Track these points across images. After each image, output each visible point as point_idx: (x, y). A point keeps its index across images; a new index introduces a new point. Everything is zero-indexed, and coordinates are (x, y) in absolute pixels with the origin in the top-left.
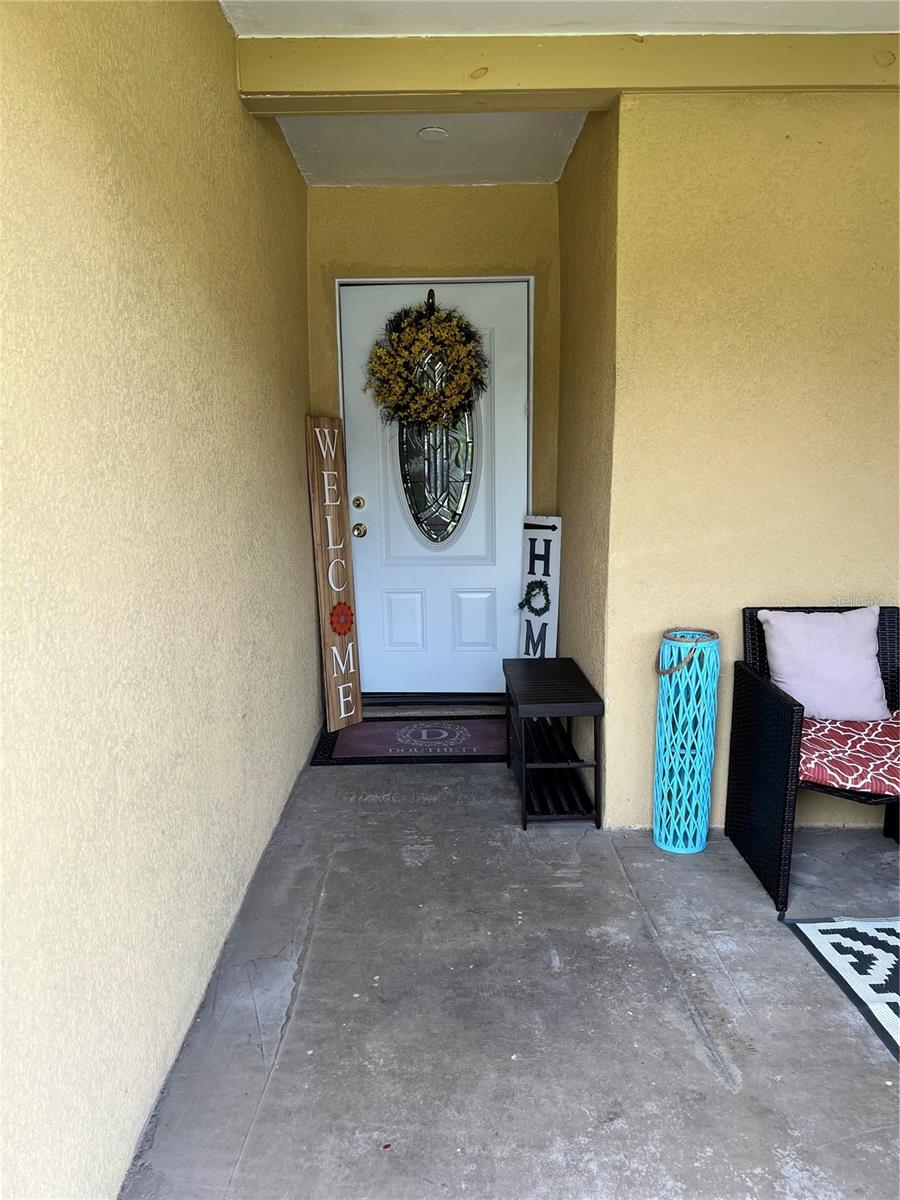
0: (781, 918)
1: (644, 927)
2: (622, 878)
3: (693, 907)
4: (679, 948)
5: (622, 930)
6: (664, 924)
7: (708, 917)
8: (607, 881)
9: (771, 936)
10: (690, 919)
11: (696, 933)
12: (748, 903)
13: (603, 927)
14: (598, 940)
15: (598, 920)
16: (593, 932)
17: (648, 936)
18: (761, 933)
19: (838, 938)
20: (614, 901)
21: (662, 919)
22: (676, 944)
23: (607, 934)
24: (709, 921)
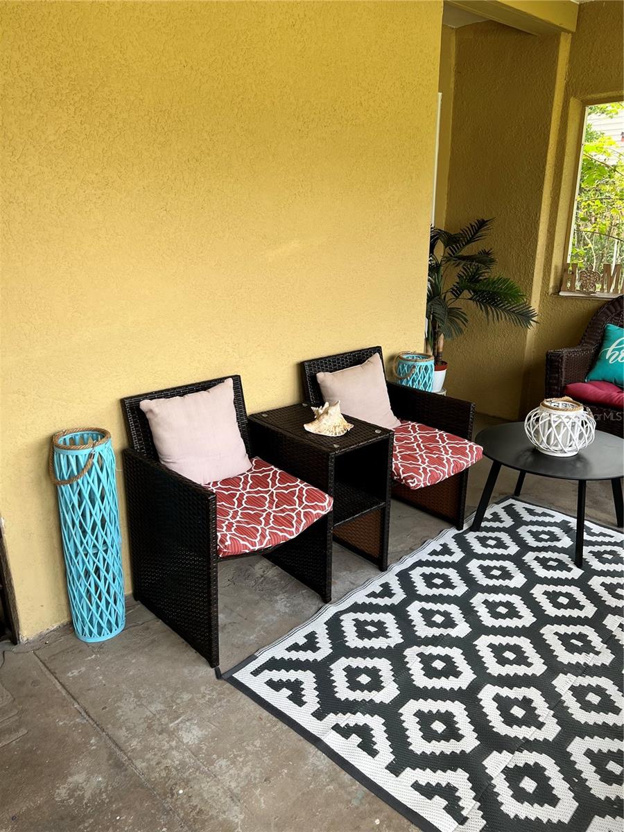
0: (219, 675)
1: (111, 755)
2: (64, 699)
3: (144, 702)
4: (153, 763)
5: (91, 772)
6: (128, 740)
7: (162, 707)
8: (51, 712)
9: (220, 700)
10: (148, 717)
11: (160, 734)
12: (186, 671)
13: (70, 779)
14: (72, 801)
15: (61, 773)
16: (62, 792)
17: (119, 765)
18: (211, 703)
19: (267, 675)
20: (67, 735)
21: (122, 734)
22: (149, 760)
23: (77, 787)
24: (164, 711)
